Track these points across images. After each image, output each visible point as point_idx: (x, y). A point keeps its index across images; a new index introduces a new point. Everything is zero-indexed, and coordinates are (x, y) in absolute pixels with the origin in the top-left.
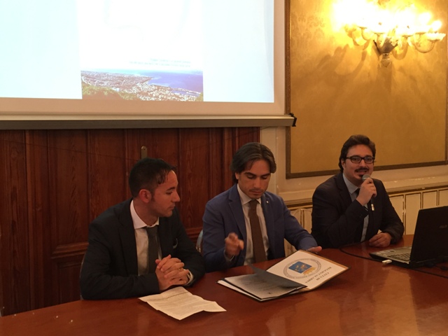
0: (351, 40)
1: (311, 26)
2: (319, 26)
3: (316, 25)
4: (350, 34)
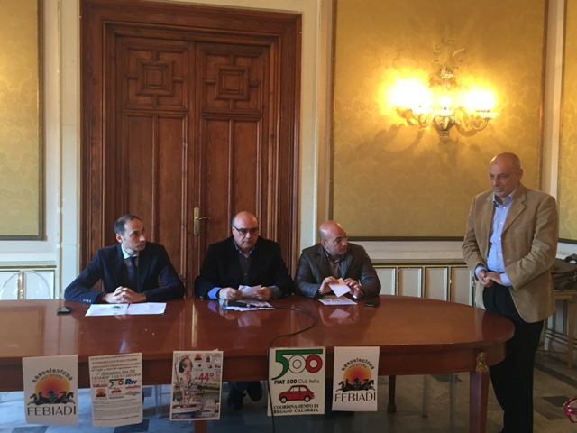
0: (405, 120)
1: (357, 110)
2: (366, 110)
3: (362, 109)
4: (403, 115)
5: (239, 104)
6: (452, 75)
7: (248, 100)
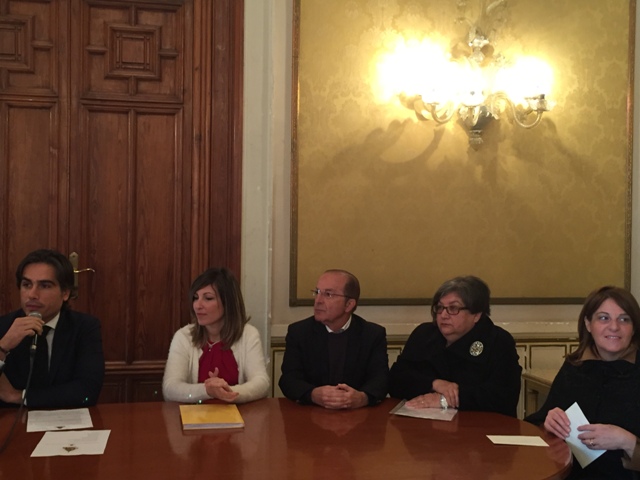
1: (336, 97)
2: (351, 96)
4: (411, 105)
5: (143, 86)
6: (486, 42)
7: (160, 80)
